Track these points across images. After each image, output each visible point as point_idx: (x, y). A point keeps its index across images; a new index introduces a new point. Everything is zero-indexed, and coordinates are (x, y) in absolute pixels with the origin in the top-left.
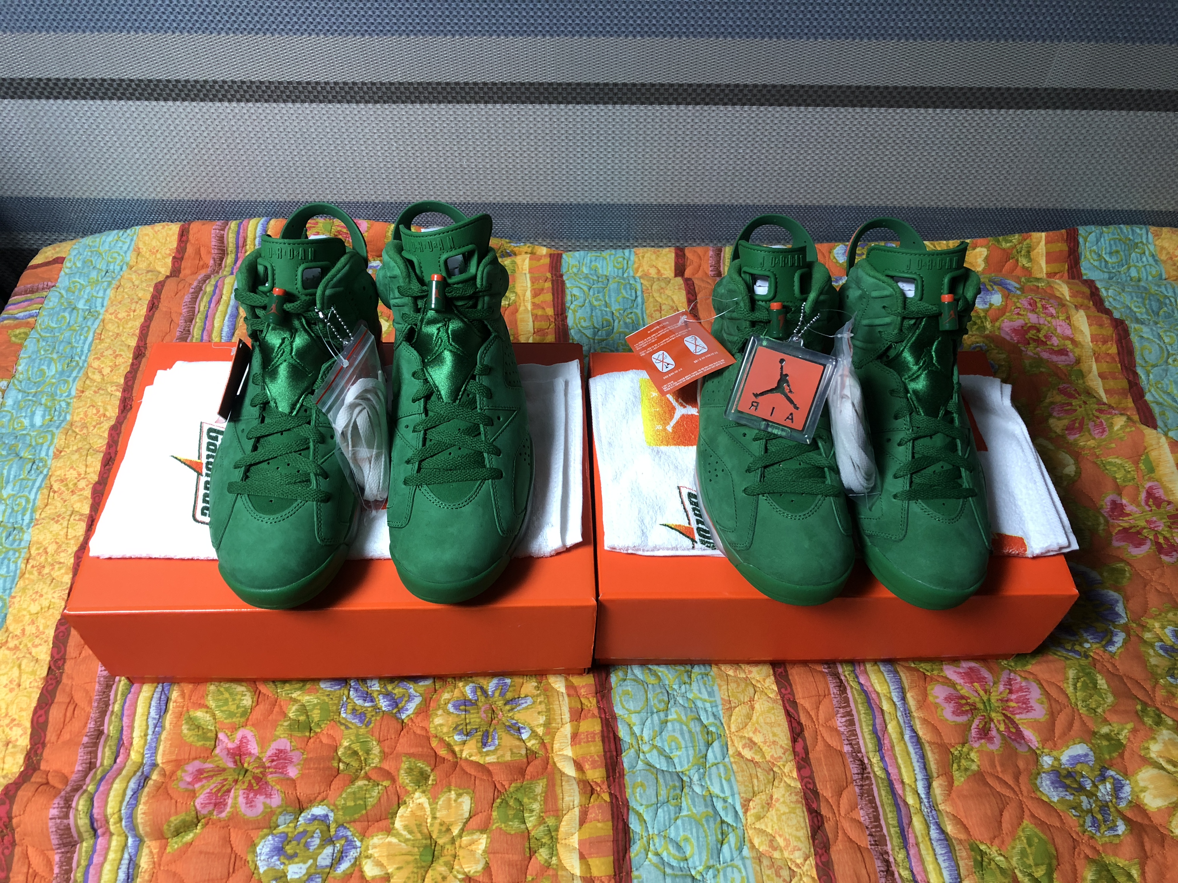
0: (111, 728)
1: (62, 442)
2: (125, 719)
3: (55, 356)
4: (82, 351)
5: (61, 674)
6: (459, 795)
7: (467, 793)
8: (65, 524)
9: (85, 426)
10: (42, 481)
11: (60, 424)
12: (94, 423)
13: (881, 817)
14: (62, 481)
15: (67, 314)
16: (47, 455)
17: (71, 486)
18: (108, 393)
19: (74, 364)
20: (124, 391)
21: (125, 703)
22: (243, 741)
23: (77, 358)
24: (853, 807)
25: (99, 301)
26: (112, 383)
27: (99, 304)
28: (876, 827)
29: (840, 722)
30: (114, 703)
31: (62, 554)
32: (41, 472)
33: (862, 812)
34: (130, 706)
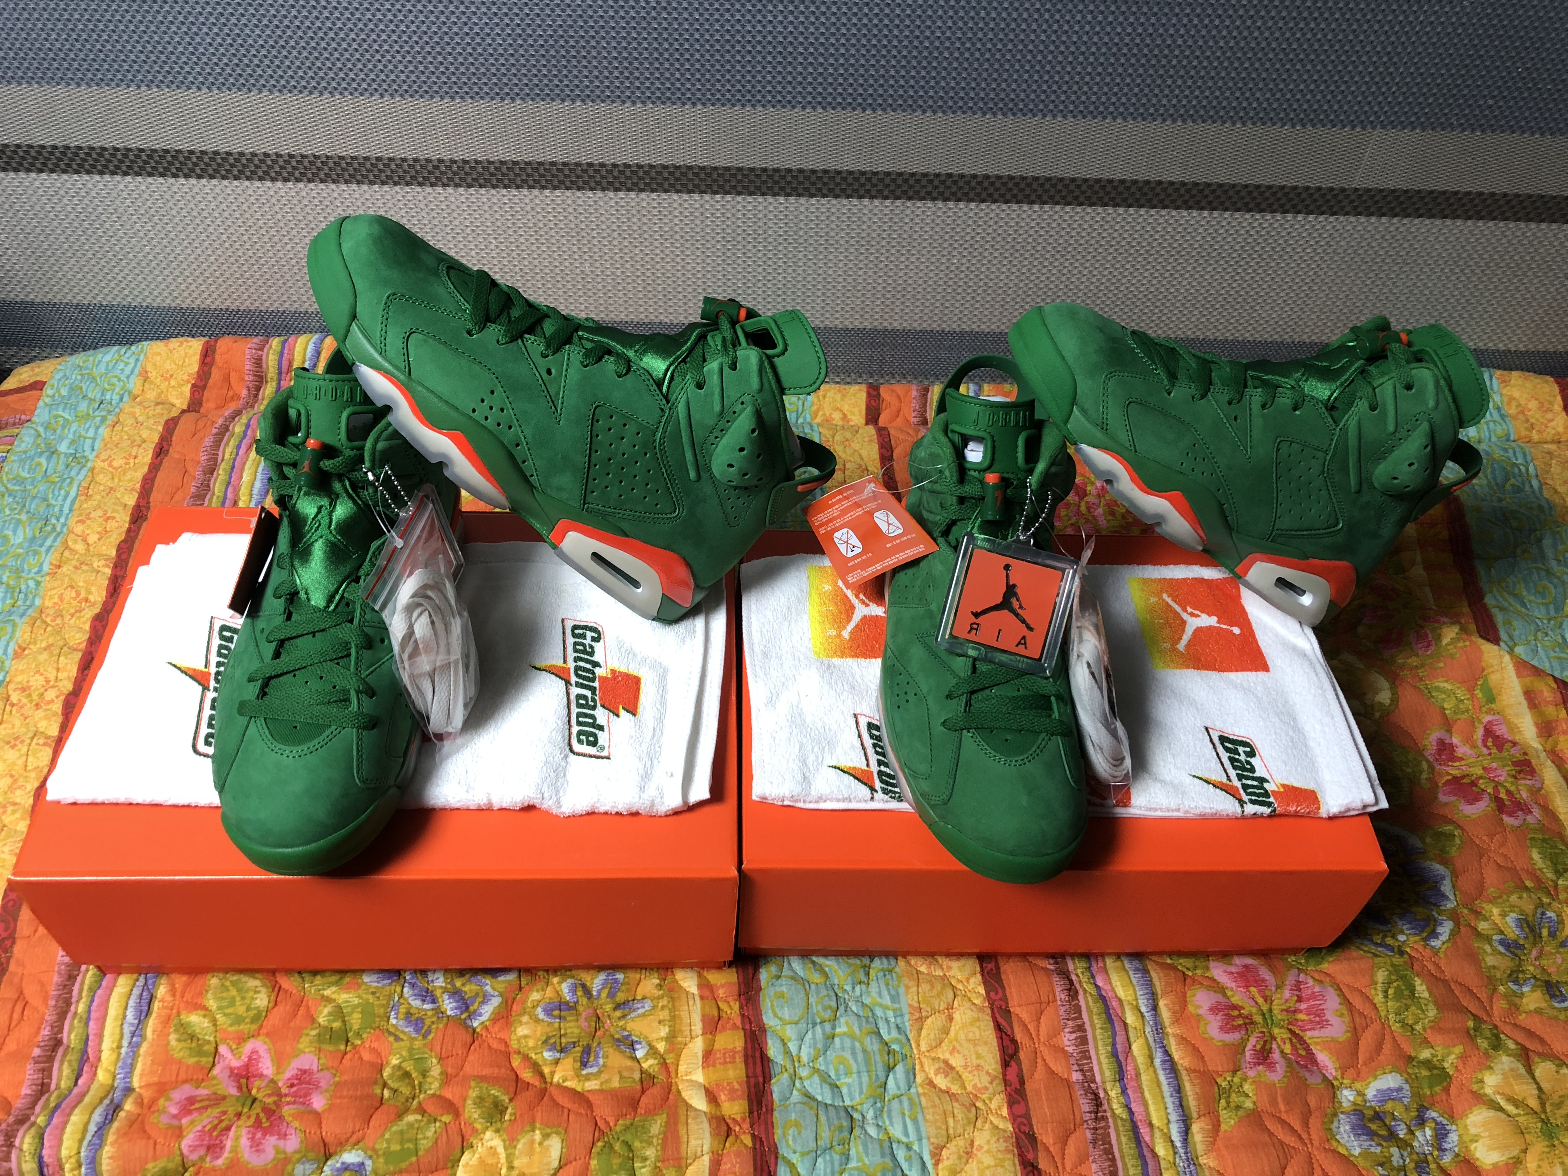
0: (73, 1036)
1: (27, 636)
2: (92, 1024)
3: (24, 517)
4: (61, 511)
5: (9, 958)
6: (546, 1136)
7: (557, 1133)
8: (24, 750)
9: (59, 614)
11: (26, 610)
12: (72, 611)
13: (1121, 1174)
14: (23, 690)
15: (43, 460)
17: (35, 697)
18: (93, 570)
19: (49, 528)
20: (115, 566)
21: (92, 1000)
22: (253, 1059)
23: (54, 521)
24: (1083, 1159)
25: (88, 442)
26: (100, 556)
27: (87, 448)
29: (1068, 1041)
30: (78, 1002)
31: (18, 792)
33: (1093, 1167)
34: (99, 1006)
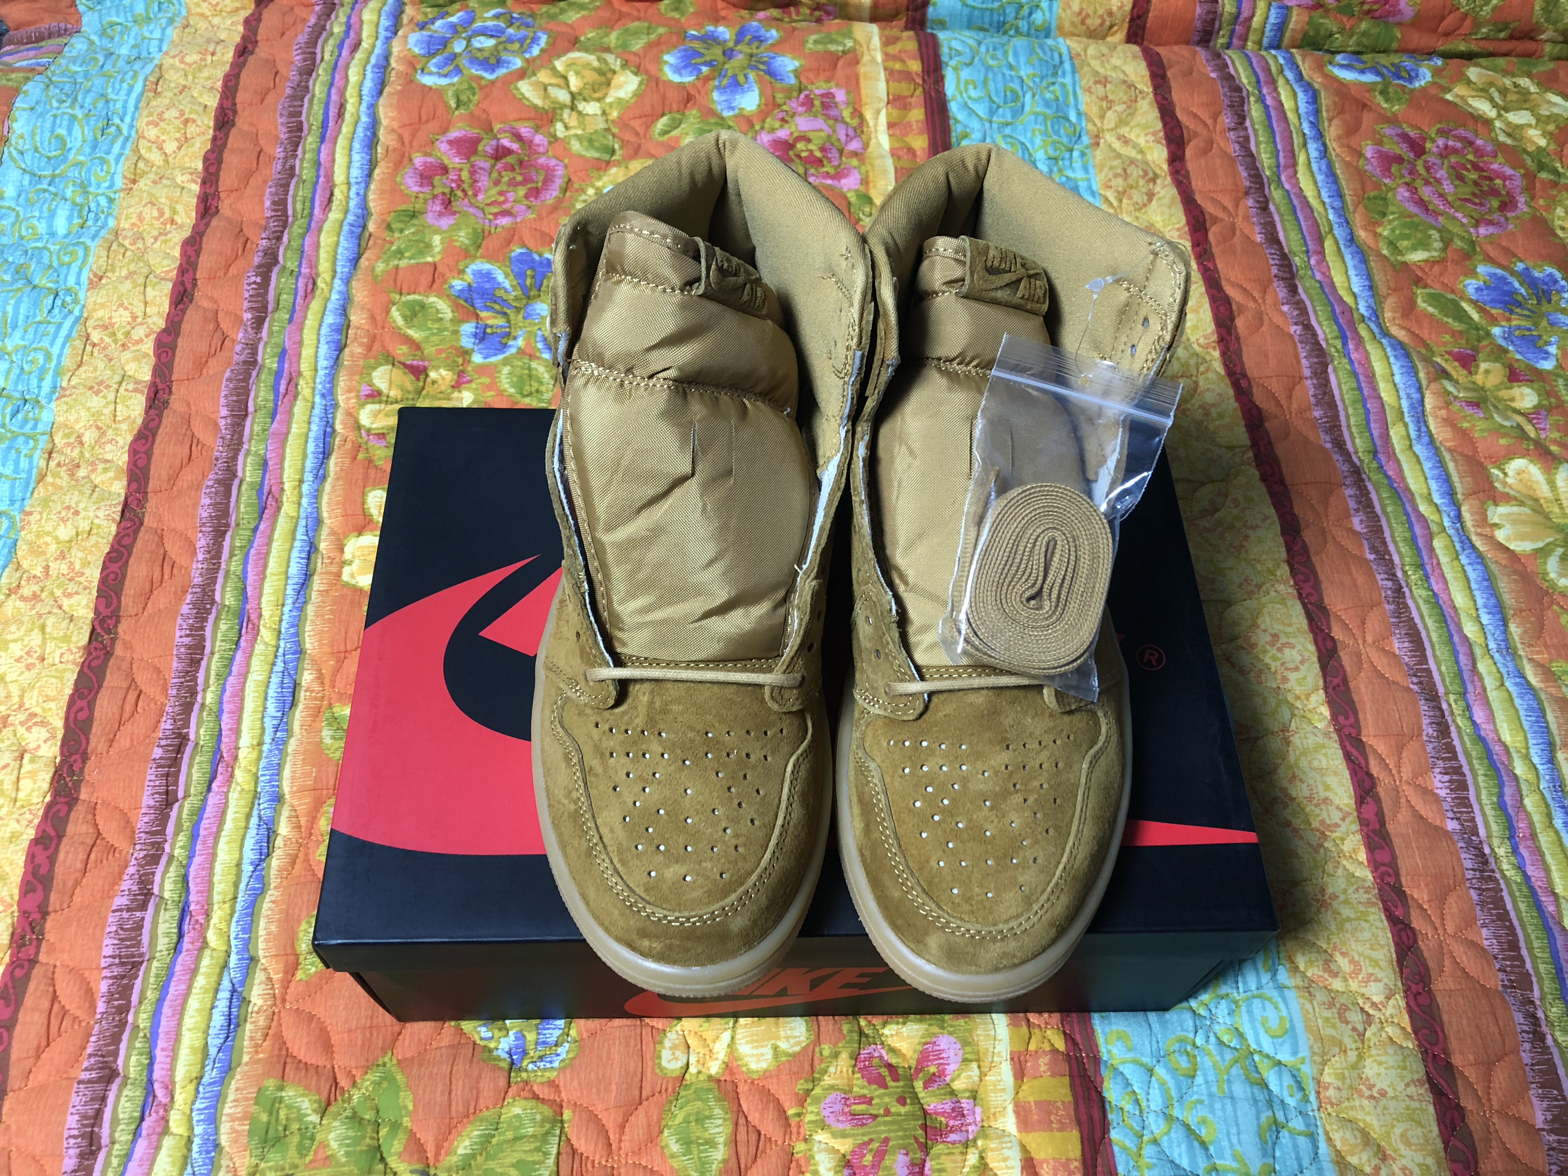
0: (201, 732)
1: (102, 261)
2: (225, 717)
3: (78, 113)
4: (125, 108)
5: (113, 640)
8: (111, 396)
9: (139, 237)
10: (72, 327)
11: (97, 232)
12: (155, 233)
13: (1522, 944)
14: (105, 327)
16: (78, 283)
17: (120, 335)
18: (177, 186)
19: (113, 130)
20: (204, 183)
21: (223, 691)
23: (118, 121)
24: (1469, 922)
26: (183, 168)
28: (1512, 958)
29: (1439, 783)
30: (205, 691)
31: (109, 448)
32: (70, 312)
33: (1485, 932)
34: (234, 695)
